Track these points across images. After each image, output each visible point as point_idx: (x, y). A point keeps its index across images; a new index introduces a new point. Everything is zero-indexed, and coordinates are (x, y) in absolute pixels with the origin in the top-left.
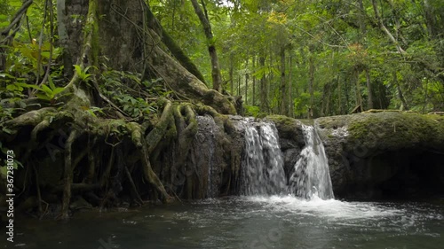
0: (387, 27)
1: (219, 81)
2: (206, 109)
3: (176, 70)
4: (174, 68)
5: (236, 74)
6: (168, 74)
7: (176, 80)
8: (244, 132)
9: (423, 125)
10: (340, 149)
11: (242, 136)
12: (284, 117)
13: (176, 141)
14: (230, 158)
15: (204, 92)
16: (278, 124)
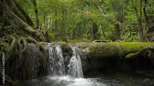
0: (99, 6)
1: (39, 24)
2: (32, 40)
3: (19, 22)
4: (19, 21)
5: (46, 18)
6: (16, 24)
7: (19, 26)
8: (48, 50)
9: (115, 48)
10: (86, 57)
11: (47, 52)
12: (65, 43)
13: (18, 56)
14: (42, 62)
15: (32, 32)
16: (62, 46)
